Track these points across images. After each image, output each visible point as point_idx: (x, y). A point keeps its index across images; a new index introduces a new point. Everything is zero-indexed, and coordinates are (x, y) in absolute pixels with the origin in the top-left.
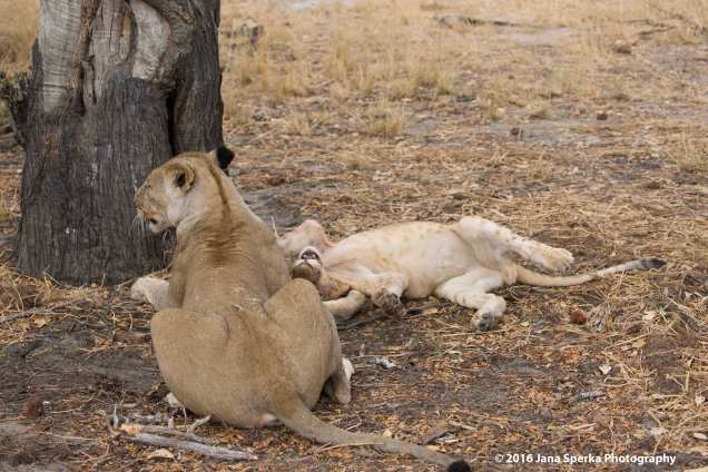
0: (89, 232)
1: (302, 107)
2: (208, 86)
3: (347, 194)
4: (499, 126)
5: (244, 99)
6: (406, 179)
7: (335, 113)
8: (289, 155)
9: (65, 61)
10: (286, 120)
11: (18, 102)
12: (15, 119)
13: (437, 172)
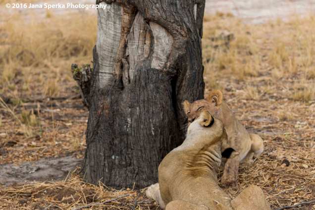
0: (125, 158)
1: (255, 83)
2: (195, 73)
5: (220, 78)
7: (275, 86)
8: (246, 112)
9: (112, 59)
10: (245, 91)
11: (85, 82)
12: (83, 92)
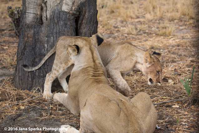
0: (43, 71)
1: (134, 23)
2: (92, 15)
5: (111, 19)
6: (172, 53)
7: (147, 26)
9: (35, 3)
10: (127, 28)
11: (17, 19)
12: (15, 26)
13: (185, 51)
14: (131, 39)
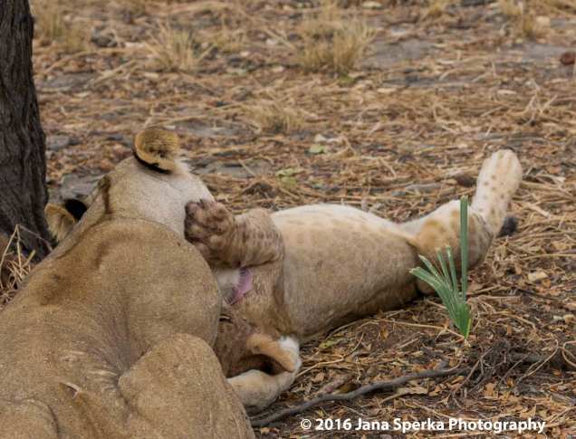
3: (264, 179)
4: (538, 49)
6: (369, 150)
8: (158, 110)
13: (427, 135)
14: (176, 91)
